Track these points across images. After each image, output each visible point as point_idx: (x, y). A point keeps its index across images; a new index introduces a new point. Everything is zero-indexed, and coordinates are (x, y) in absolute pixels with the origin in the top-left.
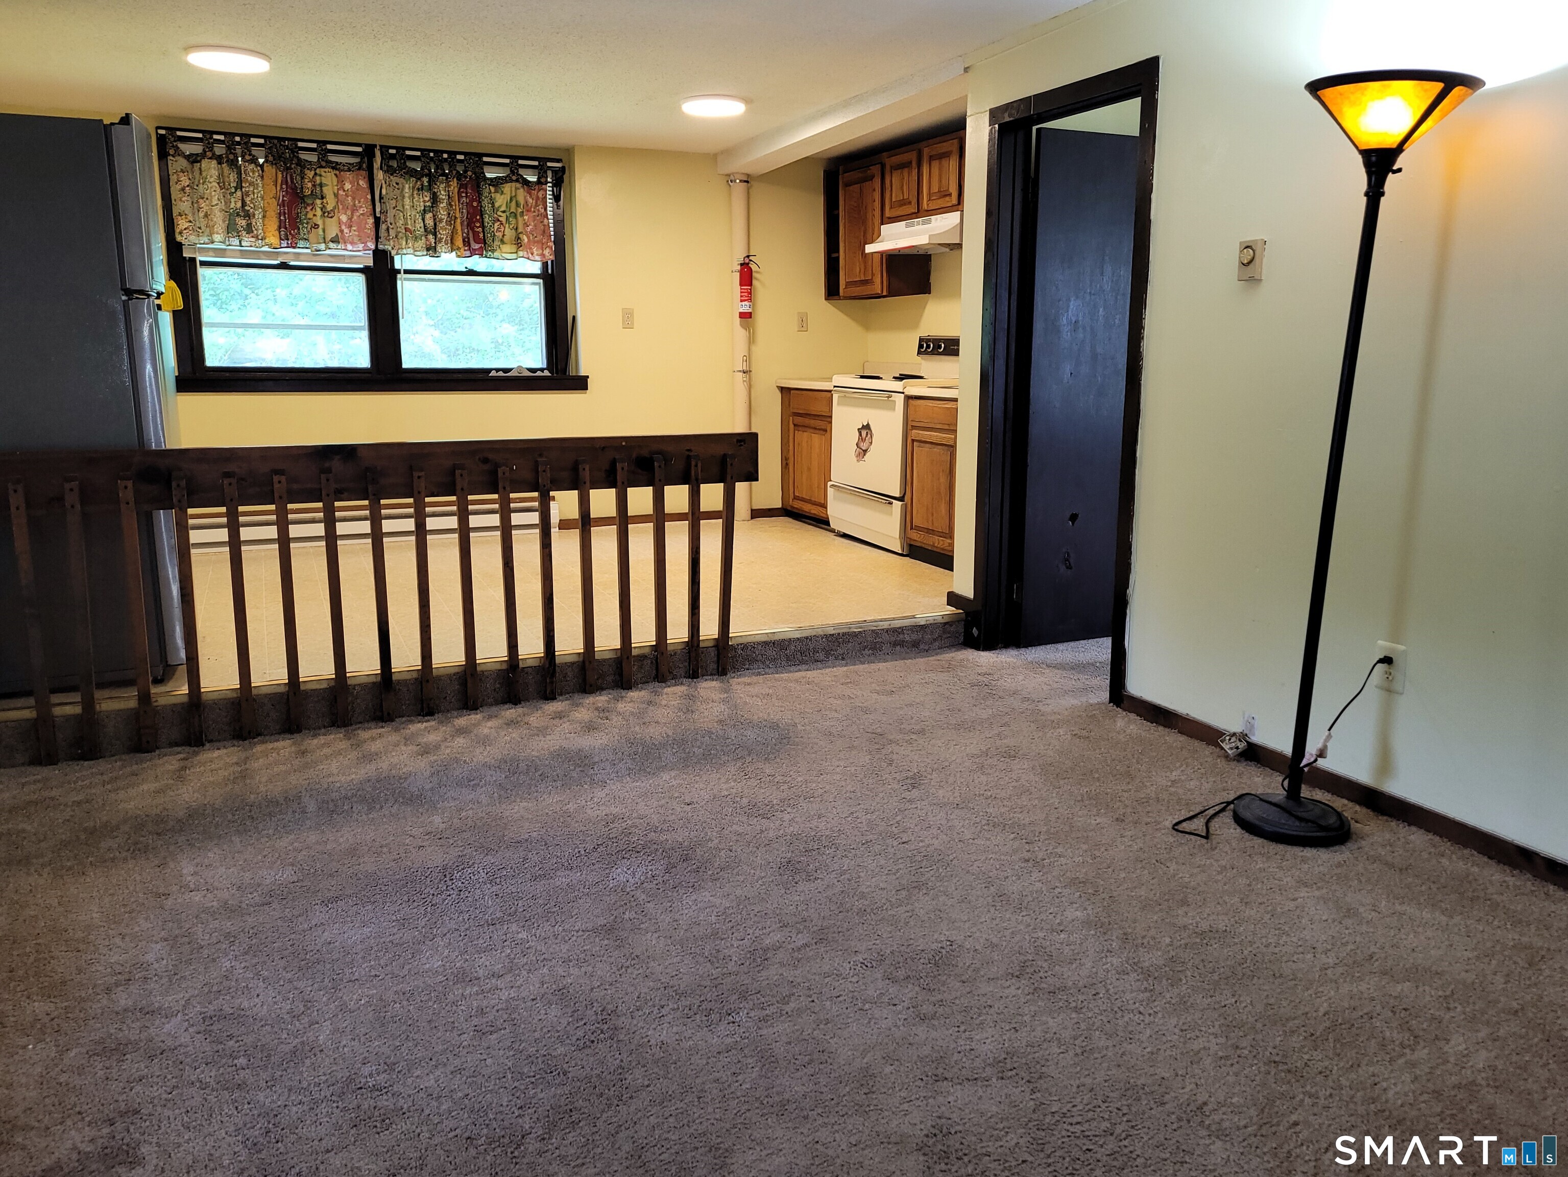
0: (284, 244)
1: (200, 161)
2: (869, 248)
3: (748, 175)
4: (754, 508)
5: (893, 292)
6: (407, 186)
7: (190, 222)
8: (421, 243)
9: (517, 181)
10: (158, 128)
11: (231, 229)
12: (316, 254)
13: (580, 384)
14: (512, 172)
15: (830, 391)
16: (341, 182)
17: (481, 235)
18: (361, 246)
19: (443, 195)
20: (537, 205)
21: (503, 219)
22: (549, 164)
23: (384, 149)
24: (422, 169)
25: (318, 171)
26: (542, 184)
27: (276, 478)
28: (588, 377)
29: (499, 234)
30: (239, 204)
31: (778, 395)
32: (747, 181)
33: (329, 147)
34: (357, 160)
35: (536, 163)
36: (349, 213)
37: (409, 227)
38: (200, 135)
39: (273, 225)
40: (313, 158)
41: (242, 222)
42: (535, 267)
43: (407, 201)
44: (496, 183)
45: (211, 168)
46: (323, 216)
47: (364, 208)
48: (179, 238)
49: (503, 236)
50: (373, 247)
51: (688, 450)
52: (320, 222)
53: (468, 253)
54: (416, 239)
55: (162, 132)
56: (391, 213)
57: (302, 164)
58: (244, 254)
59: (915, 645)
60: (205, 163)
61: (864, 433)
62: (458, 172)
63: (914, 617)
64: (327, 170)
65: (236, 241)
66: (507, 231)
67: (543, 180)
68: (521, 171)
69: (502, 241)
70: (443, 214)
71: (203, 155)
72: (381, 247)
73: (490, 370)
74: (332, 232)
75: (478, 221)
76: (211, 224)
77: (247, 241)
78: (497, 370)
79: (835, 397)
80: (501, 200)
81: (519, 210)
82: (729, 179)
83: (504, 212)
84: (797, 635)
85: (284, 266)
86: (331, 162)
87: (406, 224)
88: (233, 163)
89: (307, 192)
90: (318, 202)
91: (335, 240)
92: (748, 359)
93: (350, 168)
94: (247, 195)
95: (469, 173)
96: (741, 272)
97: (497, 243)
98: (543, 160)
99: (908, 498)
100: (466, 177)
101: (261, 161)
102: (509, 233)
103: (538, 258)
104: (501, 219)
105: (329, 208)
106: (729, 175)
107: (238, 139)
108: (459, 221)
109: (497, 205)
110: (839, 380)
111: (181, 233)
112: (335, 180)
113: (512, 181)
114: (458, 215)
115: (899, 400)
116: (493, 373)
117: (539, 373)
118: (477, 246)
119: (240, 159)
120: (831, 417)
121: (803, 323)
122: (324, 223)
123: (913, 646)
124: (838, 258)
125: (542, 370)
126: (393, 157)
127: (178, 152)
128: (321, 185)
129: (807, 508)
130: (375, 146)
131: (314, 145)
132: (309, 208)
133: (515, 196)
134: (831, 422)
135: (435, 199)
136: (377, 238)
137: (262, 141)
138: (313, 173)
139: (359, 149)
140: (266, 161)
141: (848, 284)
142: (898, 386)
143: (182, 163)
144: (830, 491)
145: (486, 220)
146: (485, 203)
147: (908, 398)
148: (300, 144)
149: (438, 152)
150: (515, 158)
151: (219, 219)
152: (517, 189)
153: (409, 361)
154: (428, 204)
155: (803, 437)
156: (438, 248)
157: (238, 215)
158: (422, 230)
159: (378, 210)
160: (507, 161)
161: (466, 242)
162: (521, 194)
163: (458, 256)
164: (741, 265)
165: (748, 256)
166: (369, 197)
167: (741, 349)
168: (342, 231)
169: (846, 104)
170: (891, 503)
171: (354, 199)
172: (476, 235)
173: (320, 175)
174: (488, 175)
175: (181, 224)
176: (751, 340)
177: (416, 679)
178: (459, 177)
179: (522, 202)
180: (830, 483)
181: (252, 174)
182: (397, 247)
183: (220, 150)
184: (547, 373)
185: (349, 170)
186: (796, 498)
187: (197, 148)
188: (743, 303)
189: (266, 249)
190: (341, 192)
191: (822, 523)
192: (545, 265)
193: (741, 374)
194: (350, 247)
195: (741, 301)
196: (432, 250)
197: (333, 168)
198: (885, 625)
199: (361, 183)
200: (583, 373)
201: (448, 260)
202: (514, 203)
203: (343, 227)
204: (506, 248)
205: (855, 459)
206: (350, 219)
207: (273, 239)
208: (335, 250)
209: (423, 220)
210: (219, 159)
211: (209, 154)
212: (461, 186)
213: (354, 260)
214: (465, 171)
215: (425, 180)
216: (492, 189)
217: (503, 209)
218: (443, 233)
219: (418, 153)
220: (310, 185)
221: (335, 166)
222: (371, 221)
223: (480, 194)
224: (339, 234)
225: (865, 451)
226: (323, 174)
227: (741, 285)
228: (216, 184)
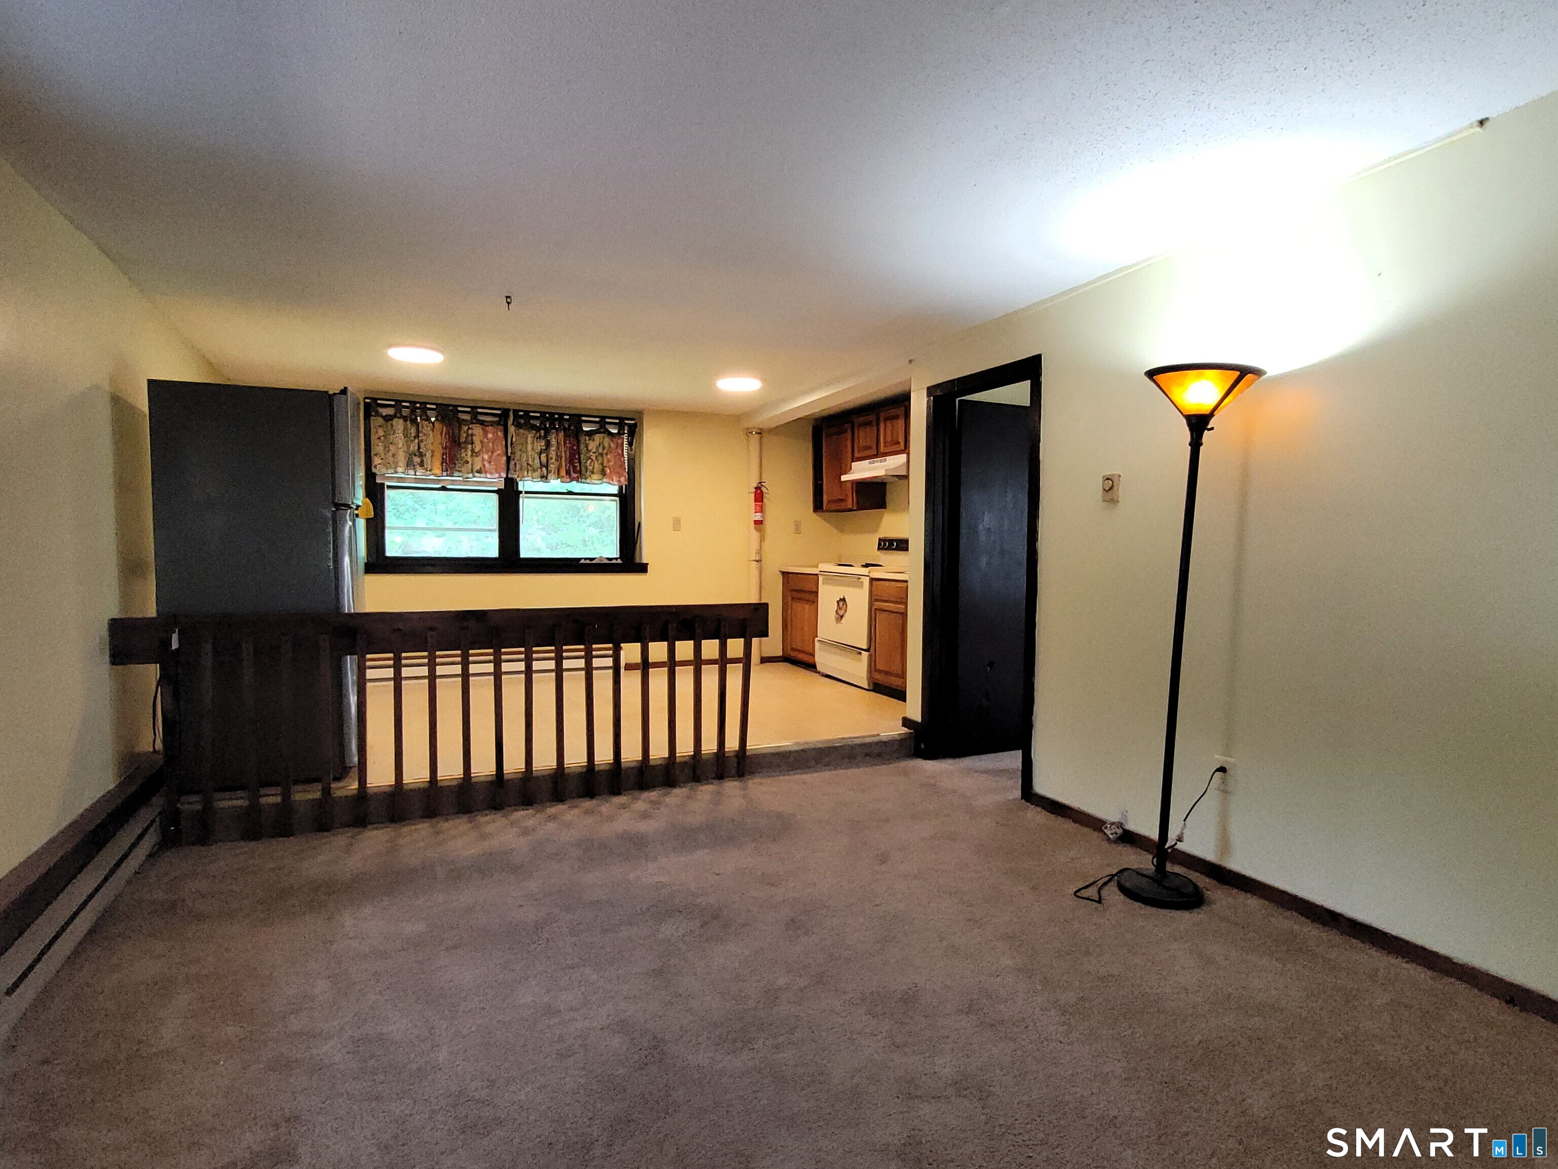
0: (445, 474)
1: (392, 420)
2: (844, 478)
3: (761, 429)
4: (763, 656)
5: (861, 507)
6: (530, 436)
7: (383, 459)
8: (537, 474)
9: (604, 433)
10: (365, 398)
11: (410, 464)
12: (465, 482)
13: (643, 568)
14: (601, 427)
15: (817, 575)
16: (485, 433)
17: (578, 468)
18: (497, 475)
19: (554, 442)
20: (617, 448)
21: (594, 458)
22: (626, 422)
23: (516, 412)
24: (540, 424)
25: (470, 426)
26: (621, 434)
27: (430, 633)
28: (647, 564)
29: (591, 468)
30: (417, 447)
31: (781, 576)
32: (760, 433)
33: (479, 410)
34: (497, 419)
35: (617, 421)
36: (490, 454)
37: (530, 462)
38: (393, 403)
39: (437, 462)
40: (467, 417)
41: (417, 460)
42: (614, 490)
43: (529, 447)
44: (590, 434)
45: (399, 424)
46: (472, 456)
47: (500, 451)
48: (374, 470)
49: (593, 469)
50: (505, 476)
51: (719, 615)
52: (470, 460)
53: (568, 480)
54: (534, 471)
55: (367, 401)
56: (518, 453)
57: (461, 422)
58: (417, 480)
59: (879, 755)
60: (395, 421)
61: (841, 604)
62: (565, 427)
63: (878, 735)
64: (476, 425)
65: (412, 472)
67: (622, 432)
68: (607, 426)
69: (593, 473)
70: (553, 454)
71: (394, 416)
72: (510, 476)
73: (580, 559)
74: (477, 467)
75: (576, 459)
76: (396, 461)
77: (420, 473)
78: (585, 559)
79: (821, 578)
80: (592, 445)
81: (605, 451)
82: (748, 432)
83: (594, 453)
84: (795, 748)
85: (444, 489)
86: (480, 420)
87: (528, 460)
88: (414, 421)
89: (462, 440)
90: (470, 446)
91: (479, 472)
92: (760, 552)
93: (492, 424)
94: (422, 441)
95: (572, 428)
96: (756, 494)
97: (588, 473)
98: (622, 419)
99: (872, 649)
100: (569, 430)
101: (433, 419)
102: (597, 466)
103: (616, 483)
104: (592, 457)
105: (476, 450)
106: (747, 429)
107: (418, 405)
108: (563, 459)
109: (590, 448)
110: (823, 567)
111: (375, 467)
112: (481, 431)
113: (601, 433)
114: (563, 454)
115: (866, 581)
116: (582, 561)
117: (614, 561)
118: (575, 475)
119: (419, 418)
120: (817, 592)
121: (798, 529)
122: (473, 461)
123: (879, 756)
124: (822, 484)
125: (616, 559)
126: (521, 417)
127: (378, 414)
128: (472, 435)
129: (801, 656)
130: (510, 410)
131: (469, 409)
132: (463, 450)
133: (603, 442)
134: (817, 596)
135: (548, 444)
136: (508, 470)
137: (434, 407)
138: (467, 427)
139: (499, 412)
140: (437, 420)
141: (829, 501)
142: (865, 571)
143: (380, 420)
144: (817, 644)
145: (582, 459)
146: (582, 446)
147: (872, 580)
148: (460, 409)
149: (552, 414)
150: (603, 418)
151: (402, 457)
152: (604, 438)
153: (526, 552)
154: (544, 447)
155: (798, 606)
156: (549, 477)
157: (415, 455)
158: (539, 464)
159: (509, 451)
160: (598, 419)
161: (568, 473)
162: (607, 441)
163: (562, 482)
164: (756, 488)
165: (760, 483)
166: (504, 443)
167: (755, 546)
168: (484, 465)
169: (828, 384)
170: (860, 653)
171: (493, 444)
172: (575, 467)
173: (472, 429)
174: (585, 429)
175: (376, 461)
176: (762, 539)
177: (521, 779)
178: (565, 430)
179: (606, 445)
180: (817, 639)
181: (426, 428)
182: (521, 476)
183: (406, 412)
184: (619, 561)
185: (492, 426)
186: (793, 649)
187: (391, 411)
188: (757, 514)
189: (432, 477)
190: (485, 440)
191: (811, 667)
192: (621, 488)
193: (755, 562)
194: (489, 476)
195: (756, 512)
196: (544, 478)
197: (482, 424)
198: (858, 741)
199: (499, 433)
200: (644, 561)
201: (555, 484)
202: (601, 447)
203: (486, 463)
204: (595, 476)
205: (835, 622)
206: (490, 457)
207: (438, 471)
208: (479, 478)
209: (540, 458)
210: (405, 419)
211: (398, 415)
212: (566, 436)
213: (491, 485)
214: (569, 426)
215: (542, 432)
216: (587, 438)
217: (594, 450)
218: (552, 467)
219: (538, 415)
220: (465, 435)
221: (482, 423)
222: (505, 458)
223: (578, 442)
224: (482, 467)
225: (842, 617)
226: (474, 428)
227: (755, 501)
228: (401, 435)
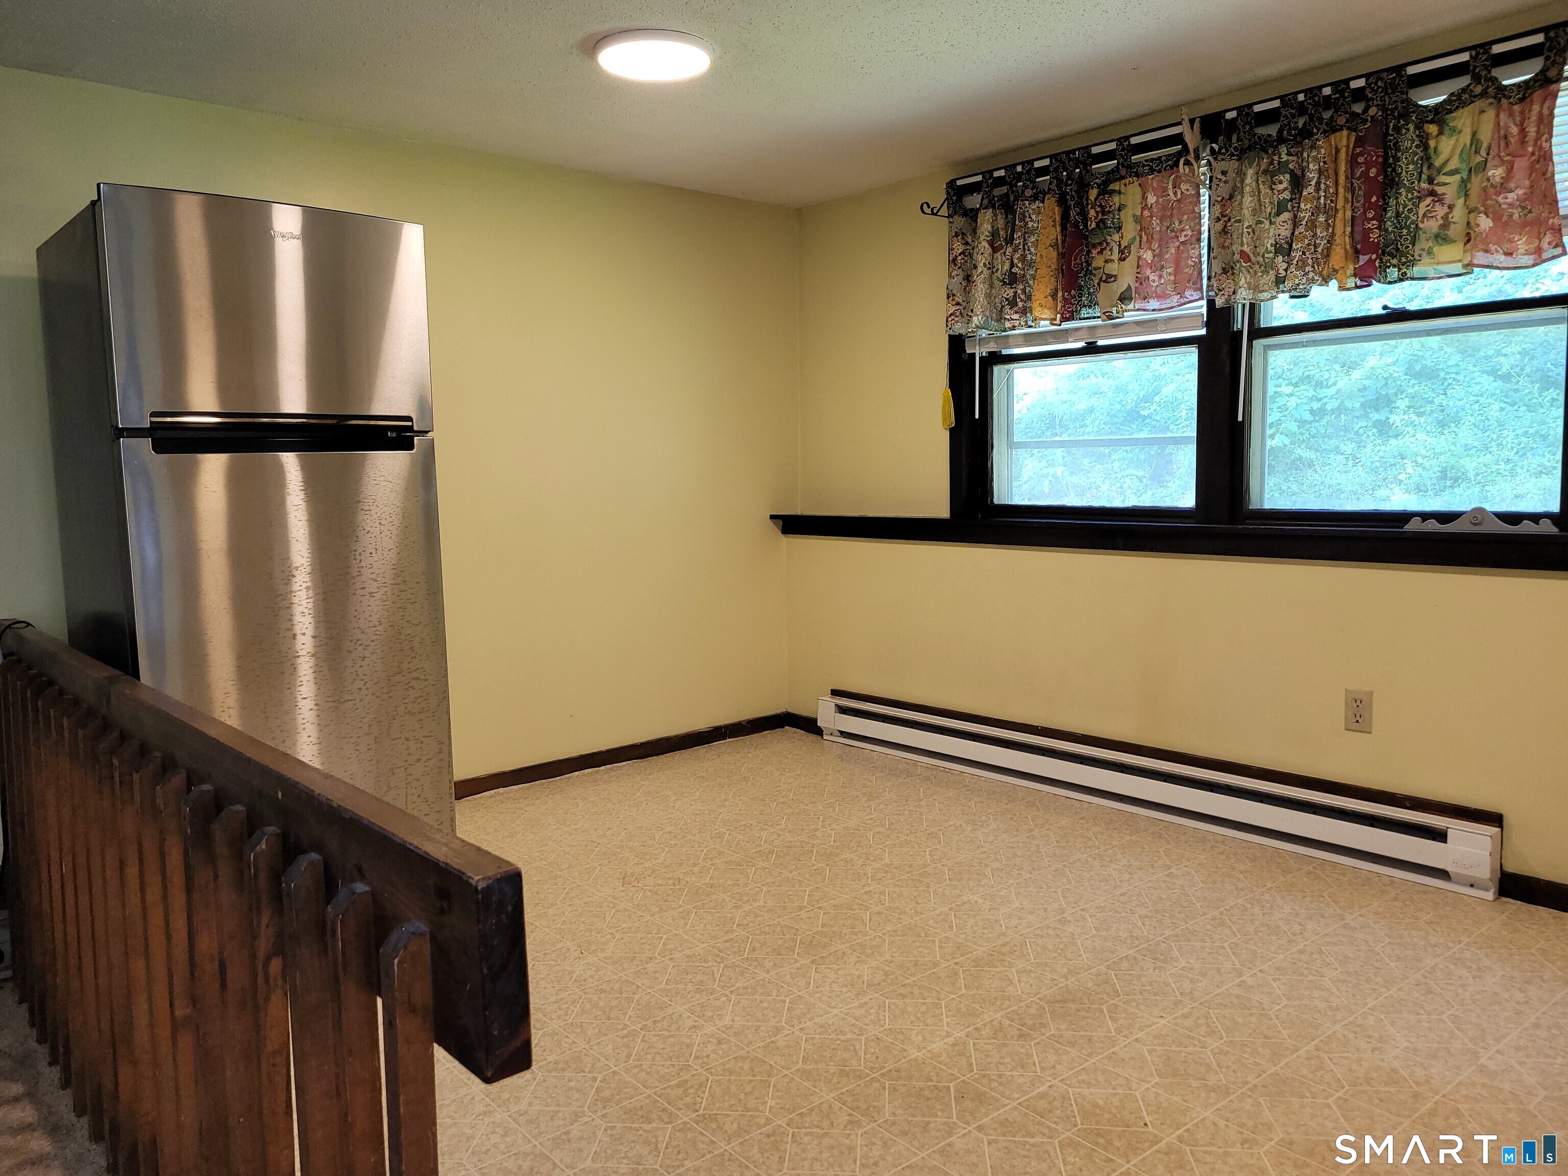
0: (1063, 316)
1: (978, 217)
6: (1250, 172)
7: (958, 304)
8: (1271, 275)
9: (1482, 96)
14: (1474, 79)
16: (1144, 196)
17: (1376, 236)
18: (1175, 299)
19: (1317, 170)
21: (1445, 190)
24: (1281, 131)
25: (1115, 186)
26: (1548, 82)
29: (1432, 226)
30: (1007, 266)
33: (1134, 141)
34: (1175, 149)
35: (1539, 40)
36: (1155, 245)
37: (1246, 248)
38: (983, 178)
39: (1049, 290)
40: (1108, 166)
41: (1006, 293)
43: (1248, 201)
44: (1439, 114)
45: (985, 222)
46: (1119, 259)
47: (1187, 232)
49: (1446, 225)
50: (1201, 297)
52: (1112, 270)
53: (1361, 279)
54: (1261, 268)
57: (1086, 181)
60: (981, 217)
62: (1352, 117)
64: (1127, 181)
66: (1458, 214)
67: (1553, 72)
68: (1493, 71)
69: (1441, 238)
71: (981, 207)
73: (1404, 517)
74: (1128, 283)
75: (1372, 206)
78: (1425, 516)
80: (1448, 151)
81: (1477, 159)
85: (1091, 349)
86: (1134, 166)
87: (1242, 244)
88: (1011, 208)
89: (1094, 225)
90: (1112, 237)
91: (1126, 296)
93: (1157, 168)
94: (1017, 248)
95: (1374, 111)
97: (1423, 243)
98: (1554, 29)
100: (1368, 121)
101: (1045, 192)
102: (1460, 217)
103: (1525, 260)
104: (1440, 190)
105: (1126, 243)
107: (1020, 169)
108: (1342, 216)
109: (1437, 163)
112: (1137, 193)
113: (1473, 101)
114: (1342, 201)
116: (1414, 525)
117: (1524, 526)
118: (1364, 260)
119: (1020, 198)
122: (1120, 272)
126: (1227, 126)
127: (957, 209)
128: (1118, 208)
131: (1113, 146)
132: (1094, 252)
133: (1476, 131)
135: (1297, 183)
137: (1046, 163)
140: (1048, 191)
146: (1407, 164)
148: (1095, 150)
149: (1316, 90)
150: (1483, 44)
151: (980, 295)
152: (1483, 112)
154: (1287, 195)
156: (1292, 279)
157: (1004, 282)
158: (1272, 248)
160: (1464, 58)
161: (1359, 257)
162: (1489, 123)
163: (1342, 288)
166: (1198, 209)
168: (1146, 279)
171: (1168, 219)
173: (1120, 192)
174: (1420, 103)
178: (1352, 125)
179: (1487, 139)
181: (1028, 216)
182: (1225, 291)
183: (999, 192)
190: (1143, 212)
194: (1157, 304)
196: (1283, 285)
197: (1137, 175)
202: (1474, 147)
203: (1147, 272)
204: (1443, 252)
206: (1159, 256)
207: (1041, 312)
208: (1133, 313)
209: (1275, 229)
210: (996, 206)
211: (987, 202)
212: (1359, 142)
213: (1178, 325)
214: (1366, 111)
215: (1285, 152)
216: (1429, 129)
217: (1451, 166)
219: (1276, 104)
220: (1099, 213)
221: (1138, 172)
223: (1397, 150)
224: (1133, 285)
226: (1123, 189)
228: (985, 244)
